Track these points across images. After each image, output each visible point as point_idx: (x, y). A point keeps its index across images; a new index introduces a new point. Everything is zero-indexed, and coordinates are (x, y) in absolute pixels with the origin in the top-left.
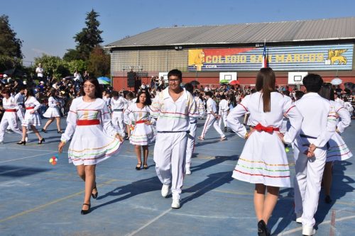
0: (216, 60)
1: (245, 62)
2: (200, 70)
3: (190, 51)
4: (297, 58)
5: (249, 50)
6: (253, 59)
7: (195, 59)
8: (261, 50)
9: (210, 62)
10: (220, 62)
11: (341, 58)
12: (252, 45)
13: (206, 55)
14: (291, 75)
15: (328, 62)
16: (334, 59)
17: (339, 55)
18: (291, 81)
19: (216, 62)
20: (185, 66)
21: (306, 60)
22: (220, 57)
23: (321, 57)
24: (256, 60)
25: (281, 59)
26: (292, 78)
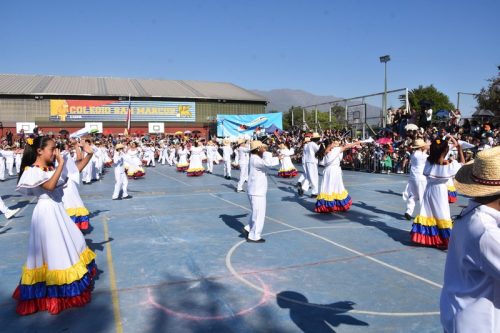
0: (79, 111)
1: (109, 112)
2: (64, 120)
3: (52, 101)
4: (155, 111)
5: (113, 102)
6: (117, 110)
7: (59, 110)
8: (124, 103)
9: (74, 112)
10: (85, 113)
11: (187, 112)
12: (116, 98)
13: (70, 105)
14: (151, 125)
15: (178, 115)
16: (183, 113)
17: (186, 109)
18: (151, 130)
20: (48, 116)
21: (162, 113)
22: (84, 108)
23: (172, 111)
24: (119, 111)
25: (141, 111)
26: (152, 128)
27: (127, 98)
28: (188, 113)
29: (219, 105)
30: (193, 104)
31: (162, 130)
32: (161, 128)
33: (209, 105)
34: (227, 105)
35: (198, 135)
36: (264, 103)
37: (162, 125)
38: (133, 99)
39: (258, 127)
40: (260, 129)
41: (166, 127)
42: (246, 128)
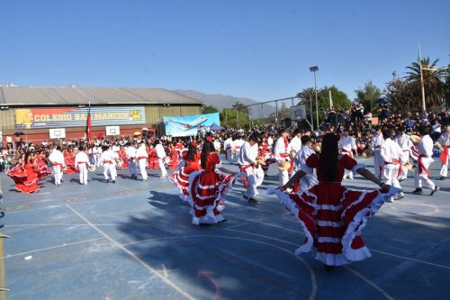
0: (44, 118)
1: (70, 119)
2: (29, 127)
4: (110, 116)
5: (74, 110)
6: (77, 117)
7: (24, 118)
8: (86, 109)
9: (38, 120)
10: (48, 120)
12: (76, 106)
13: (32, 112)
14: (108, 129)
15: (131, 119)
16: (135, 116)
17: (137, 114)
18: (108, 133)
19: (44, 120)
20: (13, 124)
21: (117, 118)
22: (48, 116)
23: (126, 116)
24: (79, 118)
25: (99, 117)
26: (110, 131)
27: (87, 105)
28: (139, 117)
29: (165, 108)
30: (143, 108)
31: (118, 133)
32: (117, 131)
33: (156, 108)
34: (171, 109)
36: (199, 105)
37: (117, 128)
38: (92, 105)
39: (199, 126)
40: (201, 127)
41: (121, 130)
42: (189, 127)
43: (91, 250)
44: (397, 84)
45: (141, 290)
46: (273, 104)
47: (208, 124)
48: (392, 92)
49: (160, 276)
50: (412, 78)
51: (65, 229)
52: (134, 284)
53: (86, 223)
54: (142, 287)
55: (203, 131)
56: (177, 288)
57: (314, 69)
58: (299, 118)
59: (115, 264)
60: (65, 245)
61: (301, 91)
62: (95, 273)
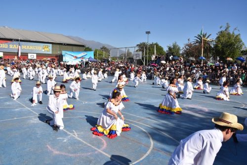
1: (7, 47)
4: (31, 48)
5: (9, 42)
6: (11, 46)
8: (17, 42)
12: (11, 40)
14: (29, 55)
15: (43, 50)
17: (47, 48)
18: (29, 58)
21: (35, 49)
23: (41, 48)
24: (13, 47)
25: (24, 47)
26: (30, 56)
27: (18, 40)
28: (48, 50)
29: (63, 46)
30: (51, 45)
31: (35, 58)
32: (35, 57)
33: (58, 46)
34: (67, 46)
35: (54, 61)
36: (83, 46)
37: (35, 55)
38: (21, 41)
39: (82, 57)
41: (37, 56)
42: (76, 58)
43: (32, 121)
44: (190, 45)
45: (65, 143)
46: (124, 50)
47: (87, 57)
48: (187, 49)
49: (74, 136)
50: (197, 42)
51: (13, 110)
52: (60, 139)
53: (24, 107)
54: (65, 141)
55: (84, 60)
56: (84, 142)
57: (148, 33)
58: (138, 58)
59: (48, 129)
60: (16, 118)
61: (139, 44)
62: (38, 133)
